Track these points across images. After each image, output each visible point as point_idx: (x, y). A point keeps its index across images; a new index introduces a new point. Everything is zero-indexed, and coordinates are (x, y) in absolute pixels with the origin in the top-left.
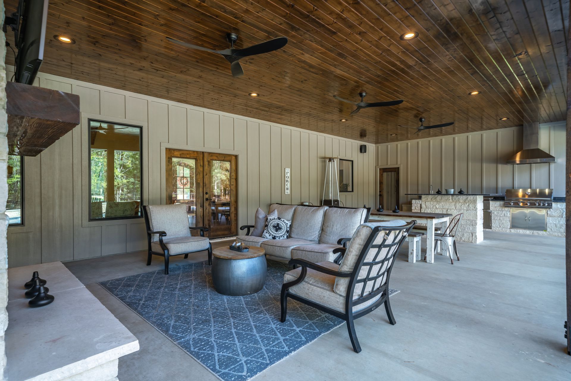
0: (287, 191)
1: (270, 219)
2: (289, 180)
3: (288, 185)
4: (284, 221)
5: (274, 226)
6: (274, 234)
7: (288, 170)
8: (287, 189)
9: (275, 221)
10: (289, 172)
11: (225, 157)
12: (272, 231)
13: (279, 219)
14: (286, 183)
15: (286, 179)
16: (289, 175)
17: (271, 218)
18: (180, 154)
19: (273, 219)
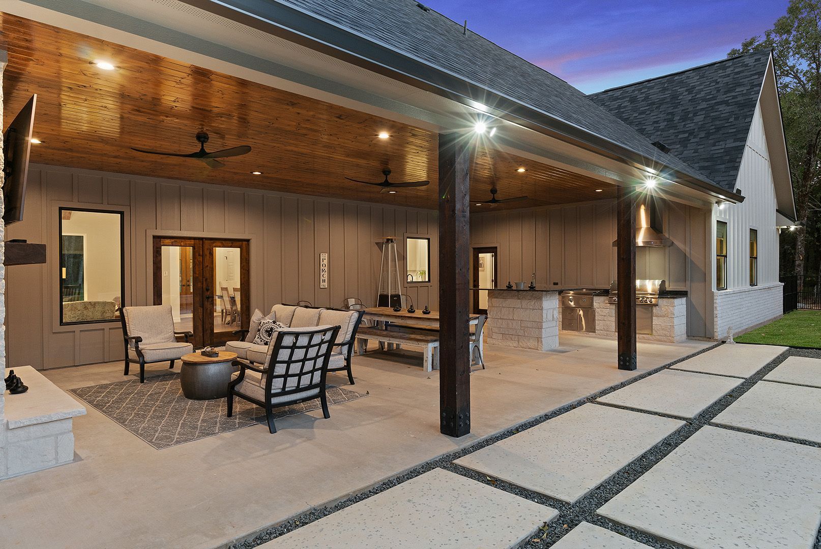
0: (325, 284)
1: (264, 323)
2: (326, 269)
3: (325, 276)
4: (279, 325)
5: (267, 331)
6: (266, 340)
7: (324, 257)
8: (324, 281)
9: (268, 325)
10: (326, 258)
11: (232, 243)
12: (264, 336)
13: (274, 322)
14: (322, 274)
15: (322, 268)
16: (326, 262)
17: (265, 321)
18: (172, 242)
19: (266, 323)
